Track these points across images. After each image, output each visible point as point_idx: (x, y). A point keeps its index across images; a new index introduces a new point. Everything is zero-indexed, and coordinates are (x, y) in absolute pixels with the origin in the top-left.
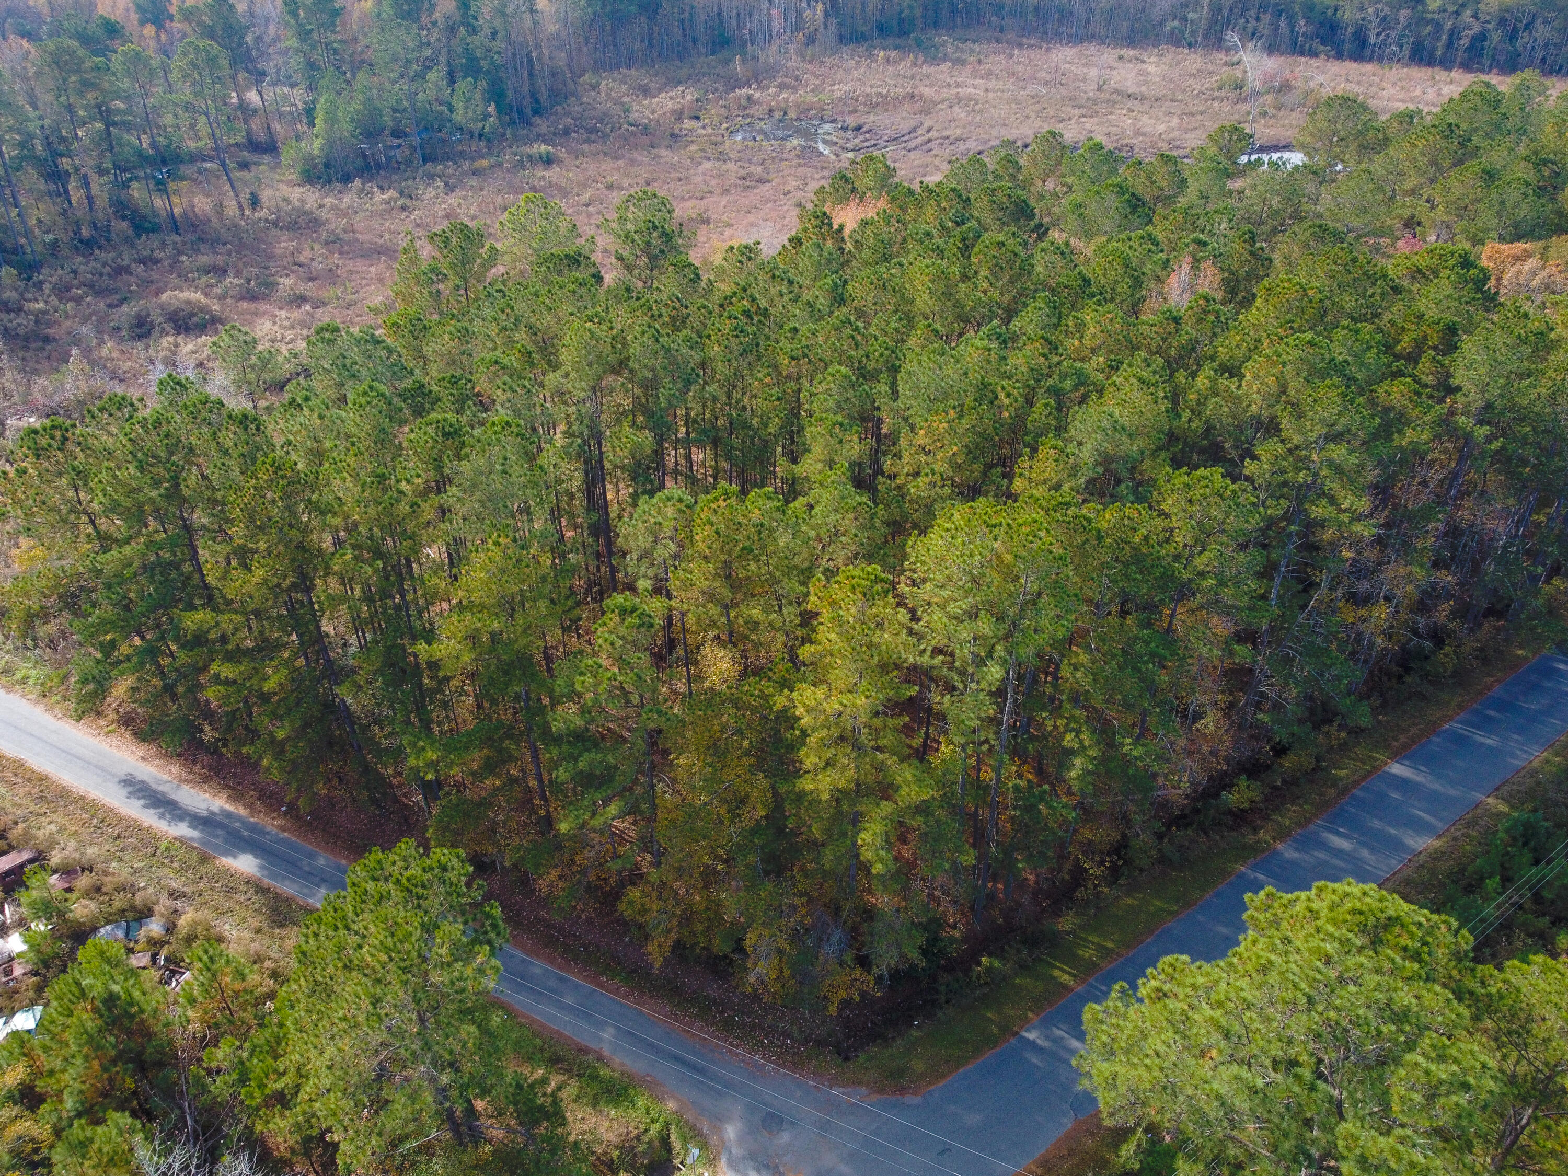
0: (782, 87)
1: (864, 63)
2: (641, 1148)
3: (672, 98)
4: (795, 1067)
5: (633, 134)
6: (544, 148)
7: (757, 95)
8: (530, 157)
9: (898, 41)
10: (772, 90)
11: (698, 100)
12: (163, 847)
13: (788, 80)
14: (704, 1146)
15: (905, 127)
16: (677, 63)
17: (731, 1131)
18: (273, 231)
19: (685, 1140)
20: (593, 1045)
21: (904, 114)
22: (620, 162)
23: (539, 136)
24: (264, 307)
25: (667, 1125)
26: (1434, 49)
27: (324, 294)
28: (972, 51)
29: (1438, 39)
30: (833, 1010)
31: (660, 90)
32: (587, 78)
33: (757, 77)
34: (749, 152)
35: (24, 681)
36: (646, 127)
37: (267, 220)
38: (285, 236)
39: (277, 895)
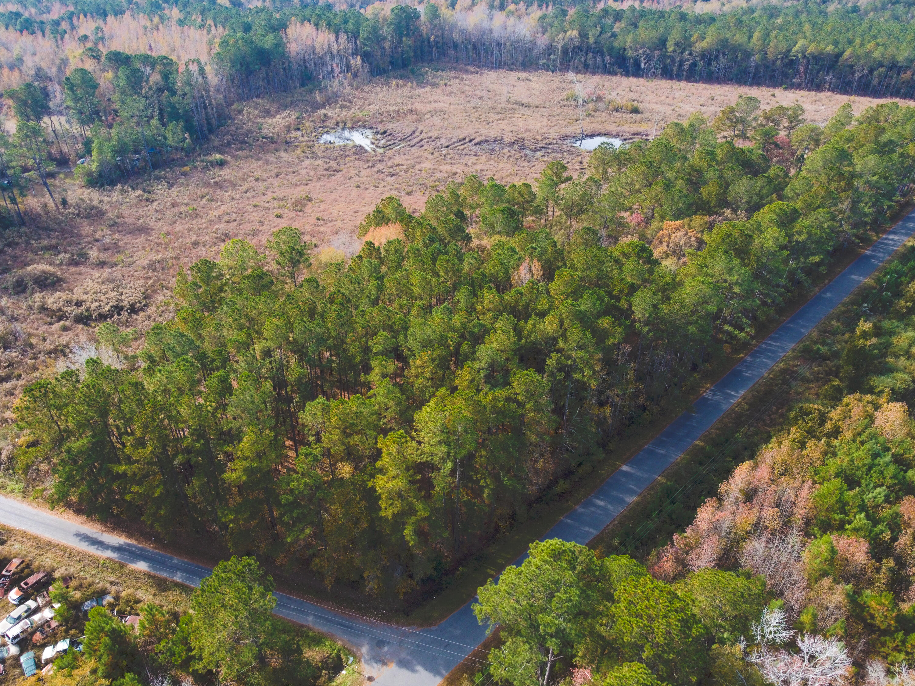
0: (341, 107)
1: (385, 88)
2: (330, 661)
3: (284, 118)
4: (388, 621)
5: (265, 143)
6: (219, 157)
7: (329, 114)
8: (211, 163)
9: (402, 72)
10: (337, 110)
11: (298, 118)
12: (102, 562)
13: (345, 103)
14: (355, 656)
15: (409, 131)
16: (284, 94)
17: (364, 650)
18: (78, 220)
19: (347, 655)
20: (305, 624)
21: (408, 122)
22: (260, 163)
23: (214, 147)
24: (84, 269)
25: (339, 651)
26: (672, 70)
27: (115, 259)
28: (442, 77)
29: (674, 65)
30: (401, 597)
31: (277, 112)
32: (235, 106)
33: (329, 101)
34: (328, 152)
35: (12, 491)
36: (272, 138)
37: (73, 214)
38: (85, 222)
39: (159, 578)
